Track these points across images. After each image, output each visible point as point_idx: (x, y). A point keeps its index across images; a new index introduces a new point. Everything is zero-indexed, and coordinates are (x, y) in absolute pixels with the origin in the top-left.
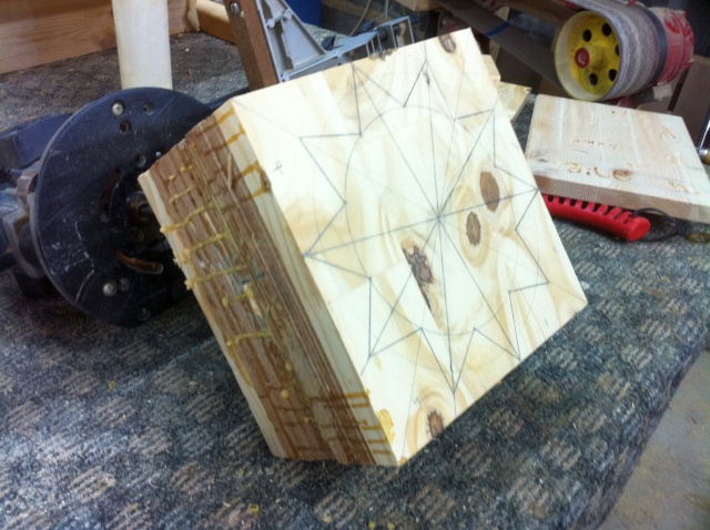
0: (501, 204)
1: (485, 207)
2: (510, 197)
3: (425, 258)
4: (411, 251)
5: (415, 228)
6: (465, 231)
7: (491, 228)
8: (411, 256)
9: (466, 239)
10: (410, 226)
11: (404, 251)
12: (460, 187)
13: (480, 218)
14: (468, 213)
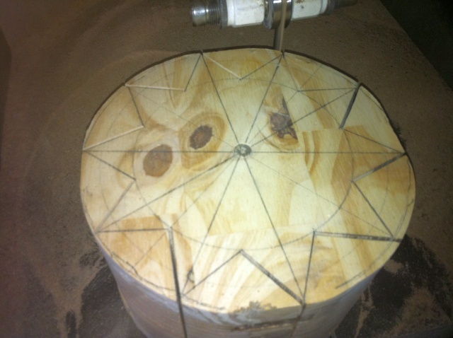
0: (150, 149)
1: (174, 150)
2: (132, 152)
3: (272, 129)
4: (287, 136)
6: (212, 138)
7: (177, 134)
8: (288, 133)
9: (215, 132)
10: (281, 152)
11: (295, 137)
12: (199, 170)
13: (187, 143)
14: (200, 149)
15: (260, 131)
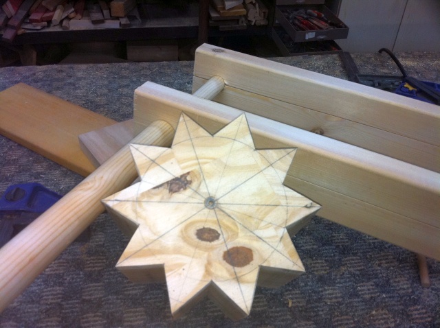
0: (230, 267)
1: (225, 250)
2: (237, 279)
3: (185, 189)
6: (206, 227)
7: (210, 252)
8: (186, 178)
9: (200, 226)
10: (204, 179)
11: (188, 173)
13: (215, 243)
14: (219, 232)
15: (190, 197)
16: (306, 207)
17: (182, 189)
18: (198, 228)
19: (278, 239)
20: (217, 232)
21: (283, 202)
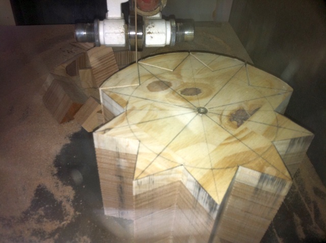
0: (163, 80)
1: (172, 87)
2: (154, 76)
3: (231, 114)
4: (235, 122)
5: (219, 122)
7: (182, 83)
8: (238, 122)
10: (220, 125)
11: (238, 126)
13: (181, 89)
15: (223, 110)
16: (109, 129)
17: (234, 113)
18: (201, 93)
19: (129, 102)
20: (184, 95)
21: (134, 127)
